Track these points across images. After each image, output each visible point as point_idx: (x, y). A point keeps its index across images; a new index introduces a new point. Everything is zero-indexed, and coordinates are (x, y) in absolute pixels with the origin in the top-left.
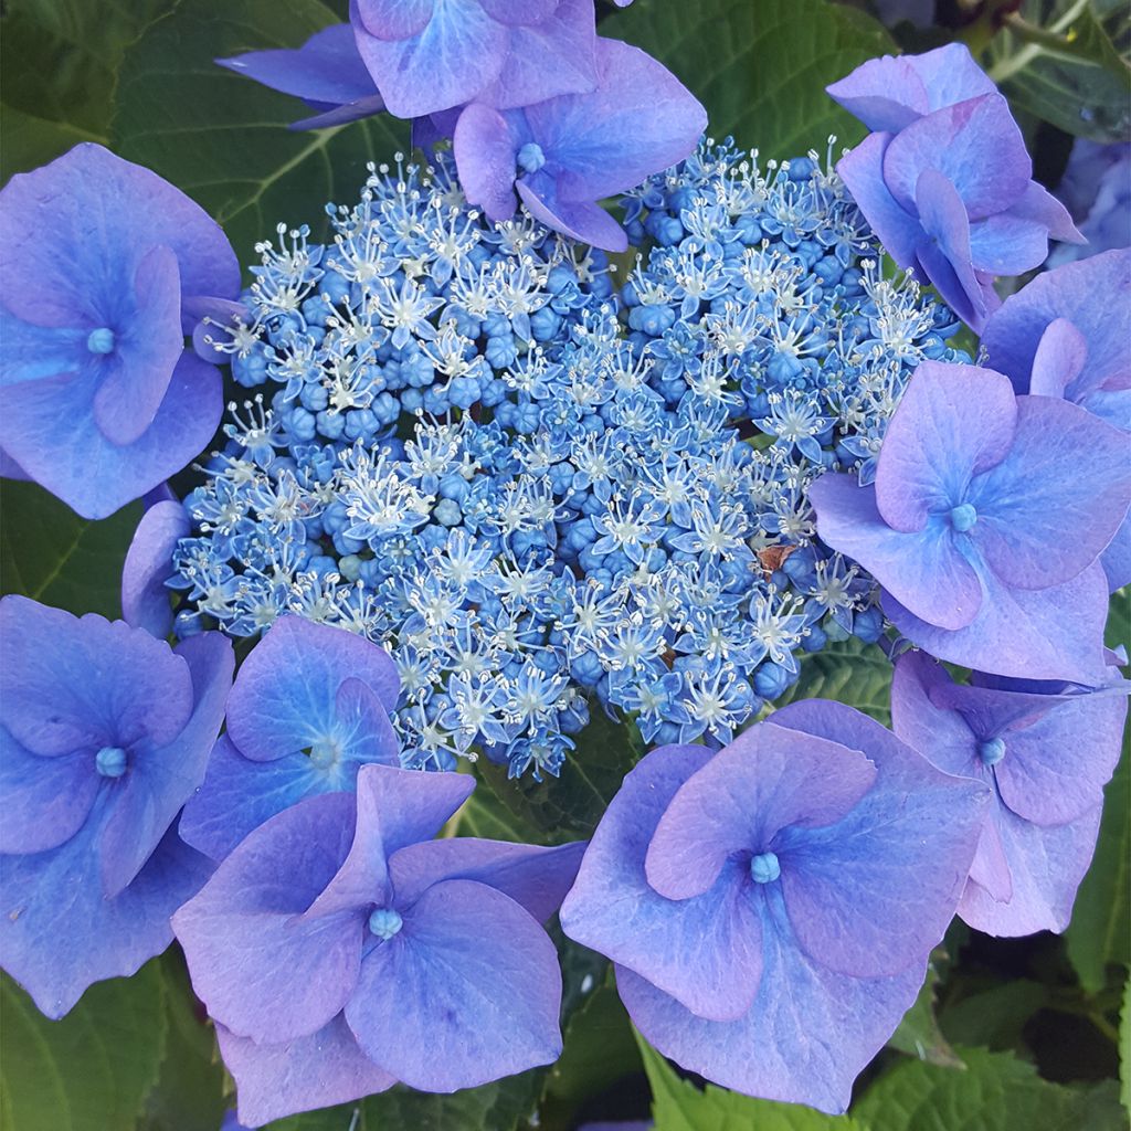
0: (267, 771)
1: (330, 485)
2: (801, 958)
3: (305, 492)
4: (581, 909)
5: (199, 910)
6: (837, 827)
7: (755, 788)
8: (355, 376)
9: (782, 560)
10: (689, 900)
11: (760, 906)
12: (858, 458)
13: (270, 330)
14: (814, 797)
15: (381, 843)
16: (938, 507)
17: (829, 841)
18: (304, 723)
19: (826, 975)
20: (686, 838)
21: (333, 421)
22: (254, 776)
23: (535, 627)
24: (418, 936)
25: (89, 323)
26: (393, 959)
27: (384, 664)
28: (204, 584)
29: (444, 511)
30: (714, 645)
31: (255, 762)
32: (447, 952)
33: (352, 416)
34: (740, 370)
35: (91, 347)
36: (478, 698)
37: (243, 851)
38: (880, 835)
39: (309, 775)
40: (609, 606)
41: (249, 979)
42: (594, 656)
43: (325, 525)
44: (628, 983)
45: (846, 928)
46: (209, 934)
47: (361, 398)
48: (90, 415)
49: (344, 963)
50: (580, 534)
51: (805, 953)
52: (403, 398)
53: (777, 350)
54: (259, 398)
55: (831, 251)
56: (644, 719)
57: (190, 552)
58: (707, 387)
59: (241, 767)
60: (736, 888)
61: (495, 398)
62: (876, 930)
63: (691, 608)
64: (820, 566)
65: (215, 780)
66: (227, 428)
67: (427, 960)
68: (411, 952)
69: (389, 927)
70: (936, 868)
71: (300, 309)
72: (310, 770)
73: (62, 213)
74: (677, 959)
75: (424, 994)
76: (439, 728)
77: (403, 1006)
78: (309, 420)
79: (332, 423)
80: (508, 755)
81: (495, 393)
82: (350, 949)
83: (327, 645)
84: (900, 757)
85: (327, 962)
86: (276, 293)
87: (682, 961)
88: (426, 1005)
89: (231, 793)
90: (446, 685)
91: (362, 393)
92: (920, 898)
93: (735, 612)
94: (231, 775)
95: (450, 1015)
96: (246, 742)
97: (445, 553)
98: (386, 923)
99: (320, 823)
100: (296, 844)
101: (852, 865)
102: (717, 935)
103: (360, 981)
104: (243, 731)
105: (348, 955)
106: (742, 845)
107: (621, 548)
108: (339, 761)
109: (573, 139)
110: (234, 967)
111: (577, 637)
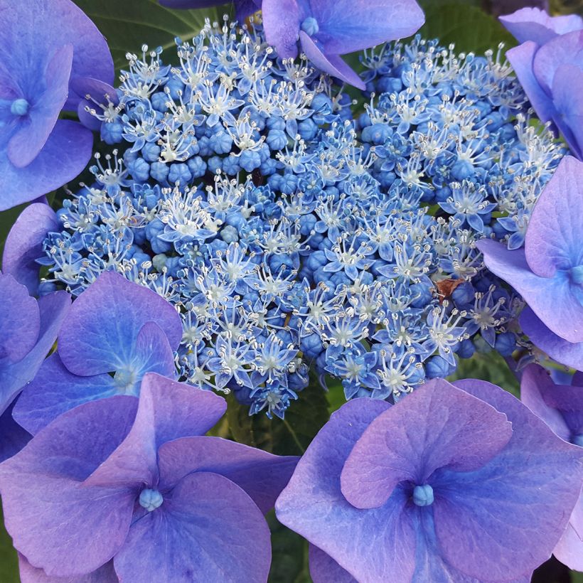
0: (83, 383)
1: (154, 210)
2: (442, 565)
3: (136, 212)
4: (291, 504)
5: (16, 467)
6: (477, 473)
7: (424, 433)
8: (180, 141)
9: (452, 288)
10: (367, 510)
11: (416, 523)
12: (508, 232)
13: (128, 108)
14: (465, 446)
15: (154, 437)
16: (562, 266)
17: (470, 482)
18: (113, 353)
19: (458, 579)
20: (371, 462)
21: (161, 169)
22: (73, 385)
23: (278, 314)
24: (173, 513)
25: (14, 95)
26: (153, 527)
27: (173, 318)
28: (61, 263)
29: (227, 232)
30: (401, 338)
31: (75, 376)
32: (191, 526)
33: (174, 167)
34: (433, 170)
35: (12, 109)
36: (235, 354)
37: (53, 427)
38: (508, 481)
39: (111, 391)
40: (331, 305)
41: (47, 525)
42: (317, 337)
43: (147, 233)
44: (318, 566)
45: (478, 545)
46: (21, 486)
47: (181, 156)
48: (5, 150)
49: (118, 525)
50: (316, 259)
51: (445, 561)
52: (209, 161)
53: (459, 159)
54: (115, 152)
55: (497, 109)
56: (348, 381)
57: (55, 242)
58: (410, 176)
59: (64, 378)
60: (401, 507)
61: (269, 169)
62: (500, 547)
63: (388, 311)
64: (478, 295)
65: (45, 383)
66: (92, 169)
67: (177, 531)
68: (166, 523)
69: (153, 502)
70: (548, 507)
71: (150, 98)
72: (113, 387)
73: (7, 21)
74: (356, 550)
75: (172, 556)
76: (206, 369)
77: (156, 563)
78: (146, 166)
79: (160, 170)
80: (251, 397)
81: (270, 166)
82: (124, 516)
83: (135, 298)
84: (529, 425)
85: (105, 522)
86: (135, 87)
87: (360, 551)
88: (172, 563)
89: (56, 394)
90: (214, 342)
91: (182, 153)
92: (535, 527)
93: (418, 317)
94: (57, 382)
95: (189, 573)
96: (70, 359)
97: (224, 259)
98: (151, 498)
99: (113, 417)
100: (93, 429)
101: (486, 501)
102: (385, 538)
103: (128, 540)
104: (68, 351)
105: (121, 520)
106: (409, 477)
107: (343, 270)
108: (133, 383)
109: (338, 20)
110: (37, 514)
111: (308, 322)
